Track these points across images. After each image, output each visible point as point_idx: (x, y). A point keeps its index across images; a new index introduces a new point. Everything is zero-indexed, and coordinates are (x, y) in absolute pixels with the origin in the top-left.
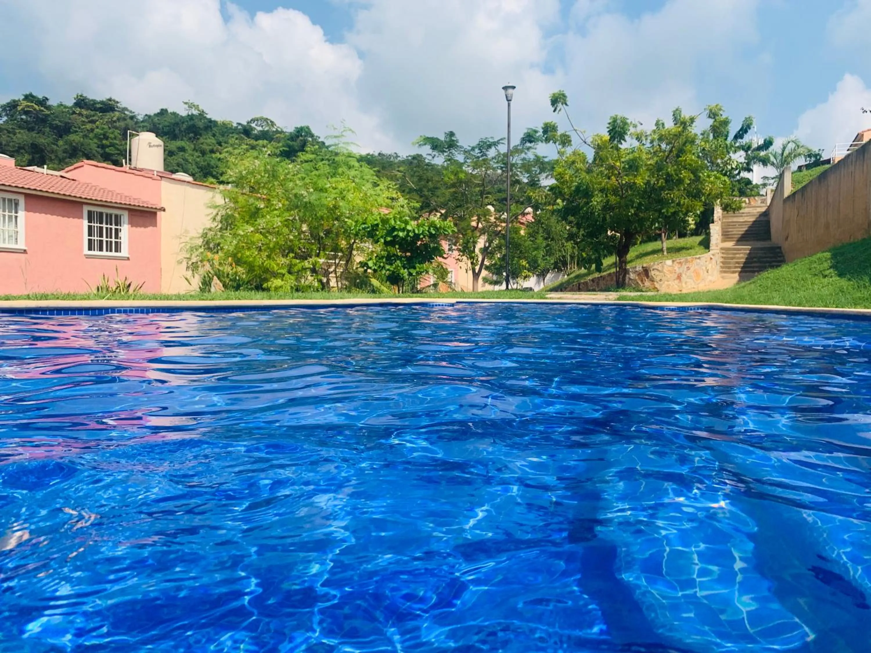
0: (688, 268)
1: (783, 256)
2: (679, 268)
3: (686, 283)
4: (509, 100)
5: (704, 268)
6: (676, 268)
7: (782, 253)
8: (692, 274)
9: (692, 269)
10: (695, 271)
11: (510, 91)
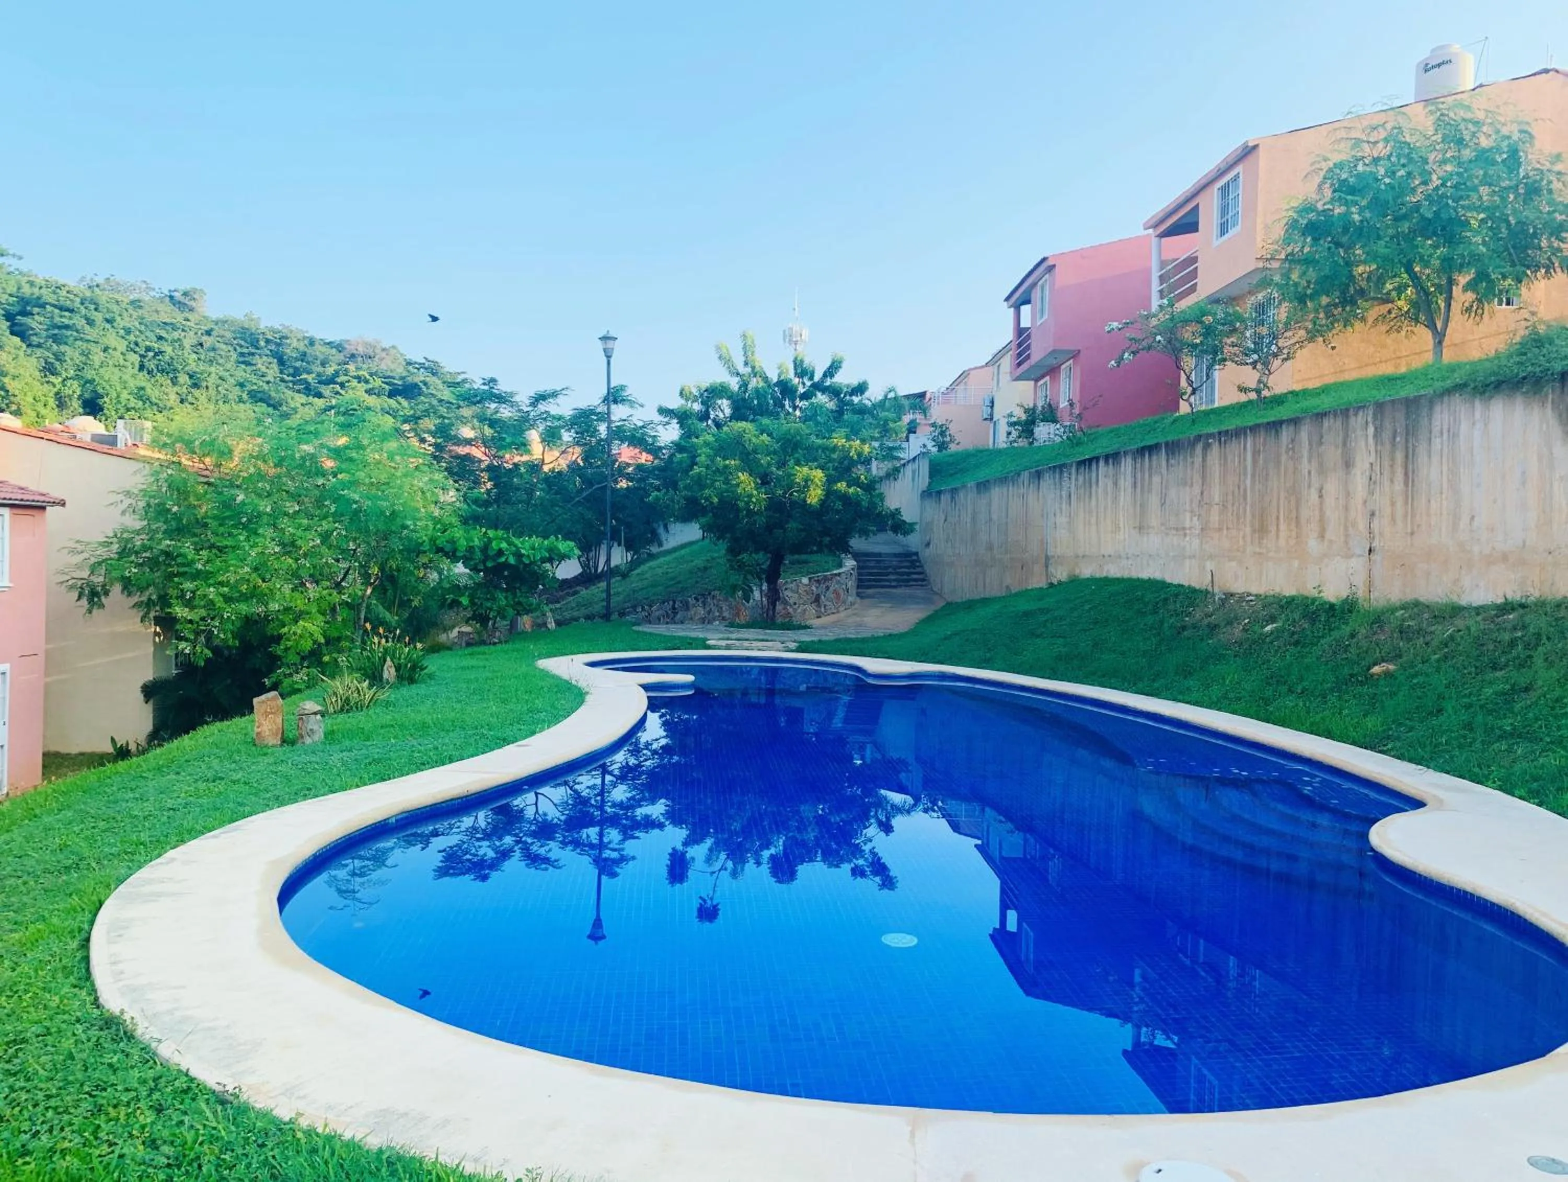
0: (828, 588)
1: (922, 566)
2: (817, 588)
3: (825, 606)
4: (609, 357)
5: (844, 587)
6: (814, 588)
7: (920, 562)
8: (832, 596)
9: (831, 589)
10: (835, 591)
11: (610, 344)
